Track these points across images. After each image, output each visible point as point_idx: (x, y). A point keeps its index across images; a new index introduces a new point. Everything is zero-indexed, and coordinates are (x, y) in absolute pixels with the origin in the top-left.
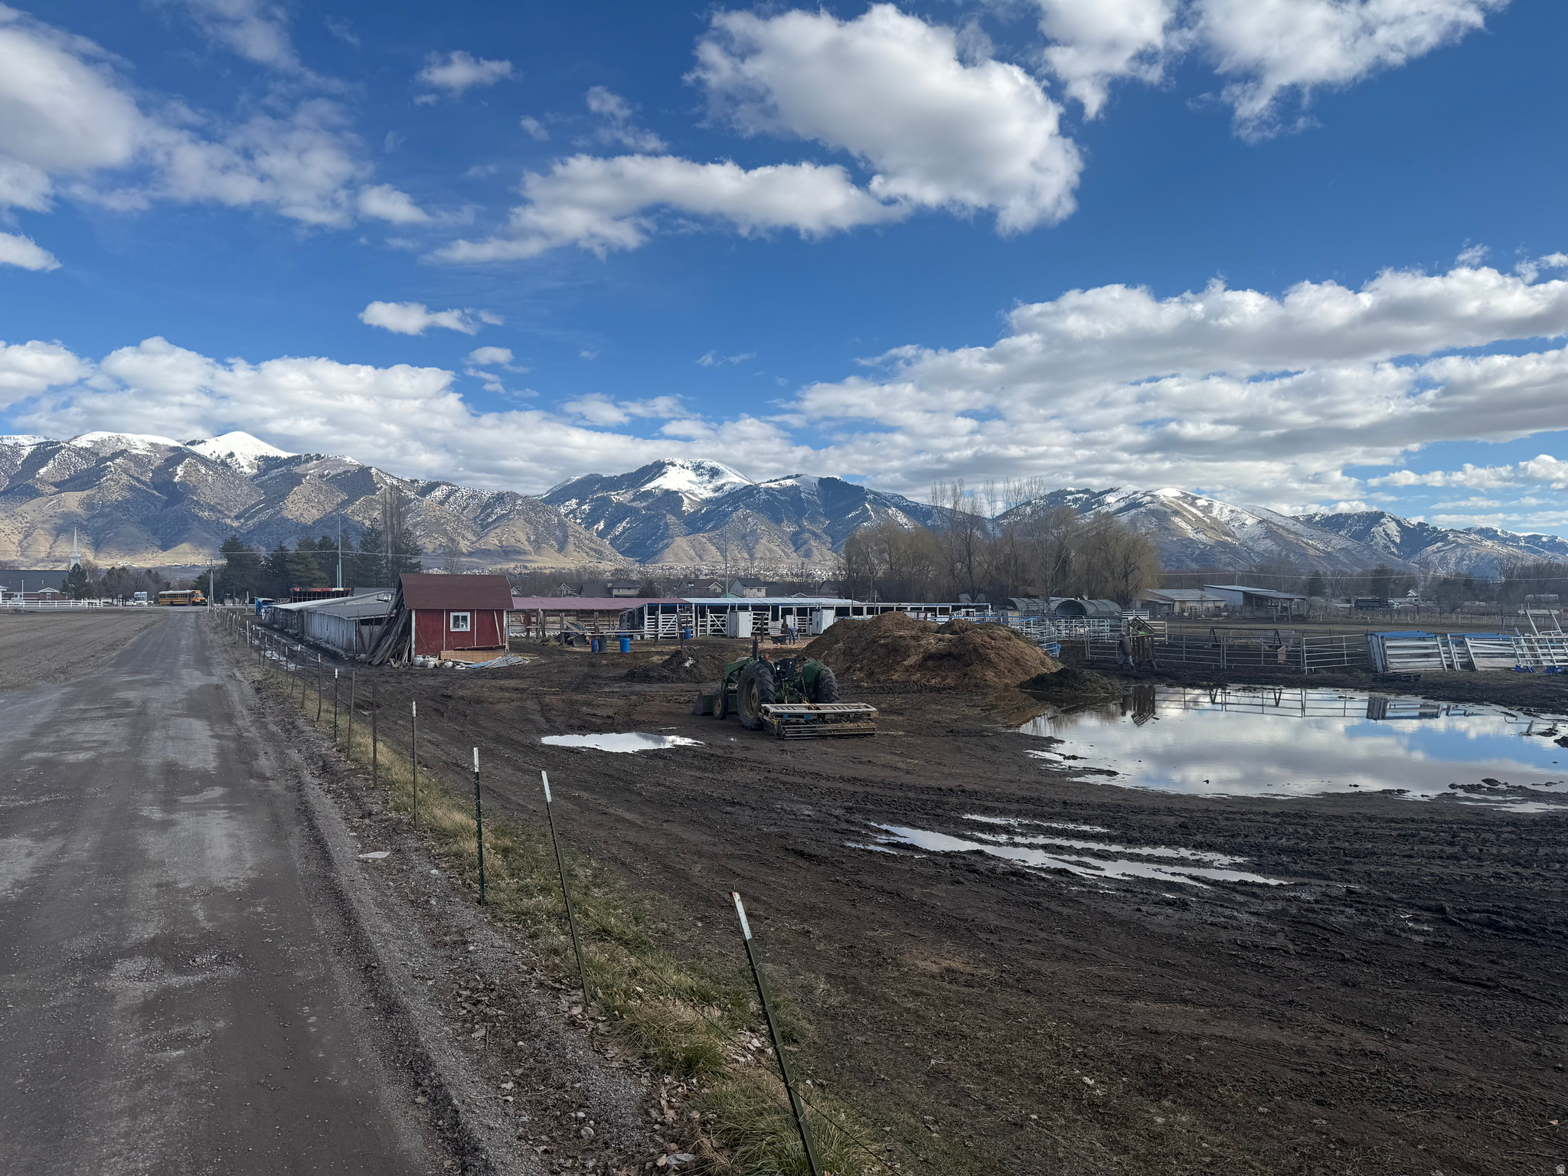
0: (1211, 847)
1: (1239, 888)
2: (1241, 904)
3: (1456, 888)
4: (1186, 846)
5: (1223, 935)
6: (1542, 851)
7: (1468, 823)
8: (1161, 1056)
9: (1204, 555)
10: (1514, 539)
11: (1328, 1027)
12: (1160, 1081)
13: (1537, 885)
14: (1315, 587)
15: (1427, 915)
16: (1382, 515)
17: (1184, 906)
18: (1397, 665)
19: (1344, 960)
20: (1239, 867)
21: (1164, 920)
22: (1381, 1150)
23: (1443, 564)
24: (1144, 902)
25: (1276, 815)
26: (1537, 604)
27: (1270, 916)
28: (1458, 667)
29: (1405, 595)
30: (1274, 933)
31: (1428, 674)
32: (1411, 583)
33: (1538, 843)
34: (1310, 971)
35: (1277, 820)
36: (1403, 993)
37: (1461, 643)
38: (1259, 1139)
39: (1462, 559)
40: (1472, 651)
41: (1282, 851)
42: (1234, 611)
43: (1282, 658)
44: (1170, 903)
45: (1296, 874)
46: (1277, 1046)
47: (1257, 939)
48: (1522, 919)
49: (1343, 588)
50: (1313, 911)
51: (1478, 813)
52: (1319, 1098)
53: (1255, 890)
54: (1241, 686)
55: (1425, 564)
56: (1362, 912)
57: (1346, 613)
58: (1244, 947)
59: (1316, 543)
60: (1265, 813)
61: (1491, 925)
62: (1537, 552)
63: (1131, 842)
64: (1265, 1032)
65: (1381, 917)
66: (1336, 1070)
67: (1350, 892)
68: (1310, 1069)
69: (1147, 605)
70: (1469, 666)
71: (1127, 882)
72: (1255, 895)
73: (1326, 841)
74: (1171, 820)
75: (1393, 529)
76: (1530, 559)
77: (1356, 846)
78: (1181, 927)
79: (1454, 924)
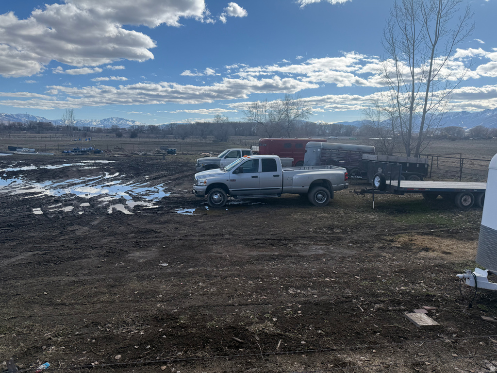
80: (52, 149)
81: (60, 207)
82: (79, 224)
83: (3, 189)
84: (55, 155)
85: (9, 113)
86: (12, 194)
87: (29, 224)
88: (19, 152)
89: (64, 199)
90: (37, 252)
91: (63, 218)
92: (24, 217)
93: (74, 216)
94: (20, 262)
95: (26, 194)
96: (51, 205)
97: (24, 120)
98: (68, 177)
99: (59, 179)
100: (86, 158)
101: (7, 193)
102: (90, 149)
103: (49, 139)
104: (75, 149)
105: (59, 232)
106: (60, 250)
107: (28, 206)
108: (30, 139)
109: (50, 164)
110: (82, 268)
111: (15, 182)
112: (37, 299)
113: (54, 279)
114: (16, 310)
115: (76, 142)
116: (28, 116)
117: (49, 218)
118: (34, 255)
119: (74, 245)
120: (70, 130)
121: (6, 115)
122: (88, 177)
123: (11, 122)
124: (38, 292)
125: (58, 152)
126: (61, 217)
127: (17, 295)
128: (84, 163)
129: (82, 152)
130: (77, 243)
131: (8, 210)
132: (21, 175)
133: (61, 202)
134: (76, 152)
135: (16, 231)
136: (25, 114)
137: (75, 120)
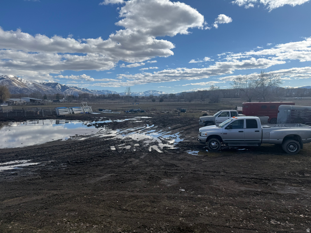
0: (23, 159)
1: (29, 167)
2: (30, 170)
3: (71, 157)
4: (17, 160)
5: (26, 179)
6: (84, 147)
7: (73, 144)
8: (11, 212)
9: (21, 91)
10: (80, 89)
11: (48, 192)
13: (83, 153)
14: (45, 97)
15: (66, 163)
16: (58, 83)
17: (16, 174)
18: (61, 114)
19: (51, 177)
20: (29, 162)
21: (11, 179)
22: (57, 214)
23: (69, 93)
24: (7, 176)
25: (37, 149)
26: (84, 100)
27: (36, 172)
28: (71, 113)
29: (62, 99)
30: (37, 175)
31: (66, 115)
32: (63, 97)
33: (84, 145)
34: (44, 181)
35: (37, 150)
36: (61, 180)
37: (72, 109)
38: (33, 222)
39: (72, 92)
40: (74, 110)
41: (38, 156)
42: (28, 103)
43: (38, 114)
44: (13, 174)
45: (41, 161)
46: (37, 200)
47: (33, 177)
48: (81, 160)
49: (51, 98)
50: (45, 168)
51: (74, 141)
52: (46, 208)
53: (33, 166)
54: (29, 120)
55: (66, 93)
56: (54, 166)
57: (51, 103)
58: (30, 180)
59: (45, 89)
60: (35, 149)
61: (76, 162)
62: (84, 91)
63: (3, 162)
64: (34, 198)
65: (58, 166)
66: (49, 201)
67: (52, 162)
68: (44, 202)
69: (7, 102)
70: (73, 113)
71: (2, 172)
72: (33, 168)
73: (47, 152)
74: (13, 155)
75: (60, 86)
76: (83, 92)
77: (53, 152)
78: (16, 179)
79: (70, 164)
80: (119, 110)
81: (124, 146)
82: (134, 157)
83: (96, 134)
84: (121, 113)
85: (99, 90)
86: (101, 137)
87: (109, 156)
88: (104, 112)
89: (126, 141)
90: (113, 174)
91: (126, 153)
92: (106, 152)
93: (131, 152)
94: (104, 180)
95: (107, 137)
96: (119, 145)
97: (106, 93)
98: (128, 127)
99: (123, 128)
100: (136, 115)
101: (98, 136)
102: (139, 110)
103: (118, 104)
104: (131, 110)
105: (124, 162)
106: (125, 174)
107: (108, 145)
108: (109, 104)
109: (119, 119)
110: (136, 187)
111: (102, 129)
112: (114, 205)
113: (121, 192)
114: (103, 210)
115: (131, 105)
116: (108, 91)
117: (118, 153)
118: (111, 176)
119: (131, 171)
120: (128, 98)
121: (98, 91)
122: (138, 127)
123: (100, 95)
124: (114, 201)
125: (123, 112)
126: (125, 152)
127: (104, 201)
128: (136, 118)
129: (134, 111)
130: (133, 170)
131: (99, 147)
132: (105, 126)
133: (125, 143)
134: (131, 112)
135: (103, 160)
136: (106, 90)
137: (131, 93)
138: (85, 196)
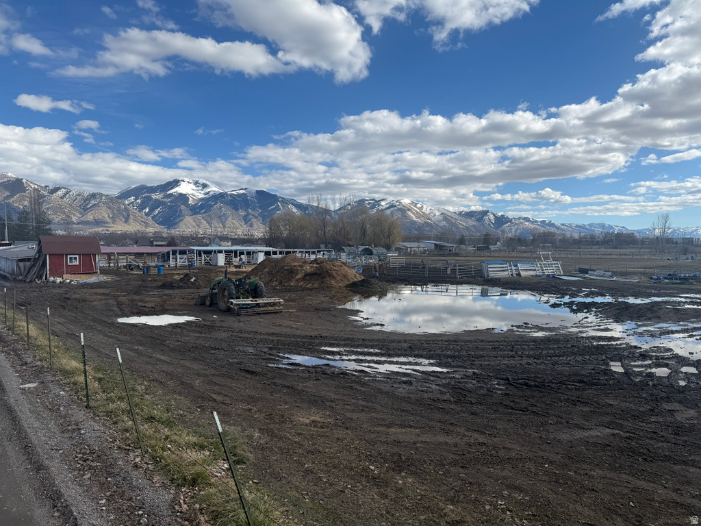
0: (421, 356)
1: (432, 374)
2: (433, 381)
3: (513, 370)
4: (411, 357)
5: (426, 396)
6: (544, 352)
7: (518, 341)
8: (401, 453)
9: (420, 228)
10: (536, 221)
11: (467, 433)
12: (401, 464)
13: (542, 367)
14: (462, 241)
15: (502, 382)
16: (488, 212)
17: (410, 383)
18: (492, 275)
19: (472, 403)
20: (432, 365)
21: (402, 390)
22: (485, 485)
23: (510, 232)
24: (395, 382)
25: (446, 341)
26: (544, 248)
27: (444, 386)
28: (515, 275)
29: (496, 244)
30: (445, 393)
31: (503, 278)
32: (498, 240)
33: (543, 349)
34: (459, 409)
35: (447, 343)
36: (494, 416)
37: (516, 266)
38: (439, 486)
39: (517, 230)
40: (520, 269)
41: (448, 357)
42: (431, 252)
43: (449, 272)
44: (405, 383)
45: (453, 367)
46: (446, 444)
47: (439, 396)
48: (536, 381)
49: (473, 242)
50: (460, 383)
51: (522, 337)
52: (462, 465)
53: (438, 374)
54: (433, 284)
55: (503, 232)
56: (479, 382)
57: (474, 252)
58: (434, 400)
59: (463, 223)
60: (442, 340)
61: (526, 384)
62: (544, 227)
63: (390, 356)
64: (442, 438)
65: (486, 384)
66: (469, 452)
67: (474, 373)
68: (459, 453)
69: (398, 249)
70: (519, 274)
71: (388, 374)
72: (438, 377)
73: (465, 352)
74: (405, 345)
75: (492, 217)
76: (542, 230)
77: (476, 353)
78: (409, 393)
79: (512, 385)
80: (634, 273)
81: (649, 366)
82: (680, 402)
83: (572, 327)
84: (638, 282)
85: (580, 223)
86: (584, 335)
87: (605, 385)
88: (591, 276)
89: (654, 354)
90: (617, 431)
91: (654, 385)
92: (598, 373)
93: (672, 386)
94: (594, 440)
95: (601, 338)
96: (635, 361)
97: (598, 231)
98: (659, 319)
99: (646, 320)
100: (688, 289)
101: (577, 333)
102: (695, 276)
103: (630, 257)
104: (669, 275)
105: (649, 407)
106: (651, 438)
107: (604, 357)
108: (605, 256)
109: (632, 296)
110: (689, 483)
111: (587, 318)
112: (621, 509)
113: (642, 484)
114: (592, 514)
115: (670, 262)
116: (603, 226)
117: (633, 381)
118: (614, 435)
119: (673, 436)
120: (663, 244)
121: (577, 226)
122: (692, 322)
123: (583, 234)
124: (621, 498)
125: (644, 279)
126: (651, 383)
127: (593, 490)
128: (686, 298)
129: (680, 279)
130: (677, 434)
131: (579, 358)
132: (594, 309)
133: (651, 360)
134: (671, 279)
135: (590, 391)
136: (600, 224)
137: (669, 229)
138: (546, 466)
